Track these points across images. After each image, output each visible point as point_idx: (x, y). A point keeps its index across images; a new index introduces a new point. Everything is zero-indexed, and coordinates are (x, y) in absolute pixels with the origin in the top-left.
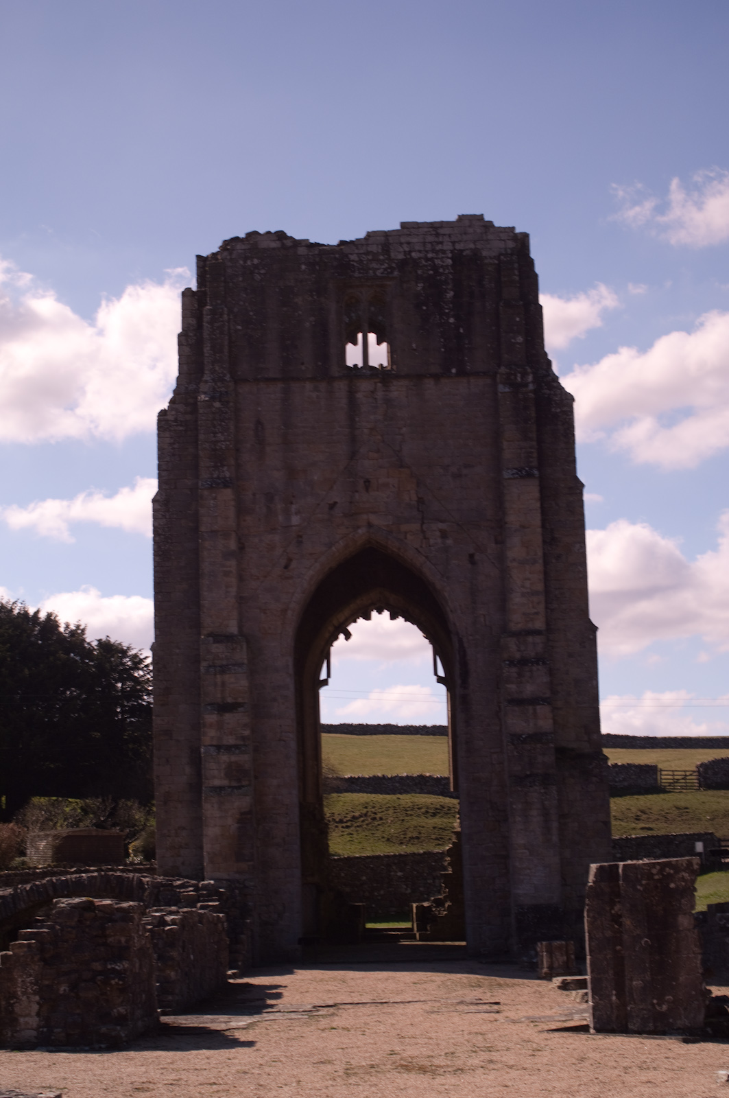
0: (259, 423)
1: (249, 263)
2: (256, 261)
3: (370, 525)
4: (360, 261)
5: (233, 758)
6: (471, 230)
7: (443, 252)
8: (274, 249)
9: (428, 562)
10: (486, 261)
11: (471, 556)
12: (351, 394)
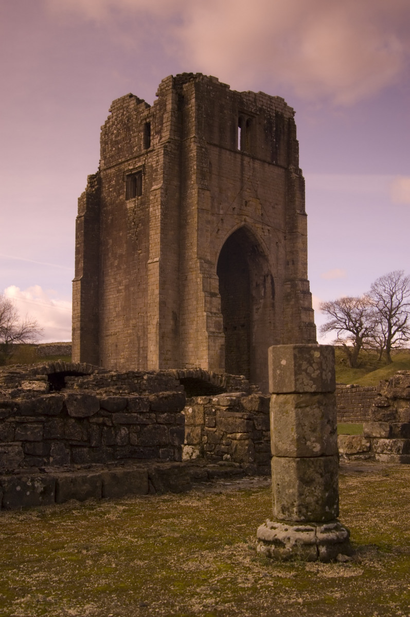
0: (210, 163)
1: (209, 87)
2: (211, 88)
3: (245, 221)
4: (247, 103)
5: (217, 319)
6: (280, 104)
7: (273, 110)
8: (218, 85)
9: (264, 244)
10: (285, 119)
11: (277, 243)
12: (242, 160)
